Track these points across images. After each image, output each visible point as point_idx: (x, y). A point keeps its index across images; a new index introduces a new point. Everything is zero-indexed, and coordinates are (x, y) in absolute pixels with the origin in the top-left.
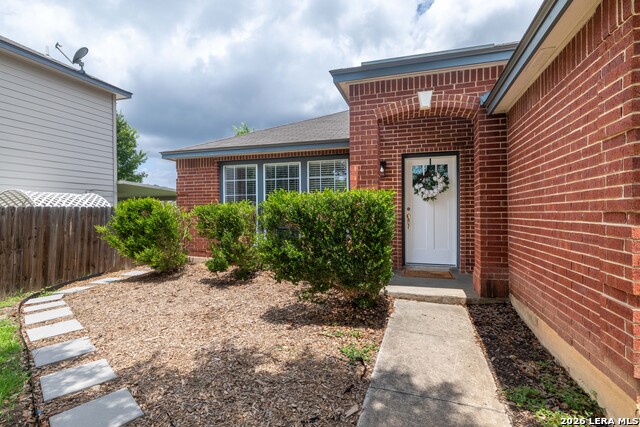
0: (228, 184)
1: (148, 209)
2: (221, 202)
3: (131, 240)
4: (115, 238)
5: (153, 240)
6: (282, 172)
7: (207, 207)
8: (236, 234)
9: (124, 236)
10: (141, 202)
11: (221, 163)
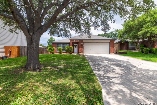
0: (58, 46)
9: (50, 50)
11: (57, 44)
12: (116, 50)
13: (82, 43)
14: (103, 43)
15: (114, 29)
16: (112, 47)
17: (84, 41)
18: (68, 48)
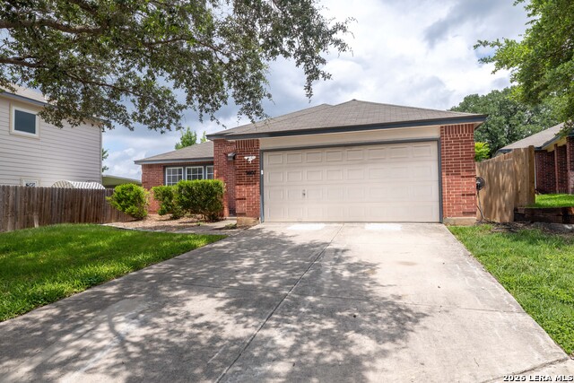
0: (169, 177)
1: (131, 189)
2: (165, 184)
3: (123, 203)
4: (116, 203)
5: (133, 202)
6: (195, 171)
7: (158, 187)
8: (171, 199)
9: (119, 201)
10: (128, 185)
11: (165, 166)
12: (517, 194)
13: (251, 158)
14: (388, 148)
15: (485, 44)
16: (457, 174)
17: (265, 143)
18: (189, 189)
